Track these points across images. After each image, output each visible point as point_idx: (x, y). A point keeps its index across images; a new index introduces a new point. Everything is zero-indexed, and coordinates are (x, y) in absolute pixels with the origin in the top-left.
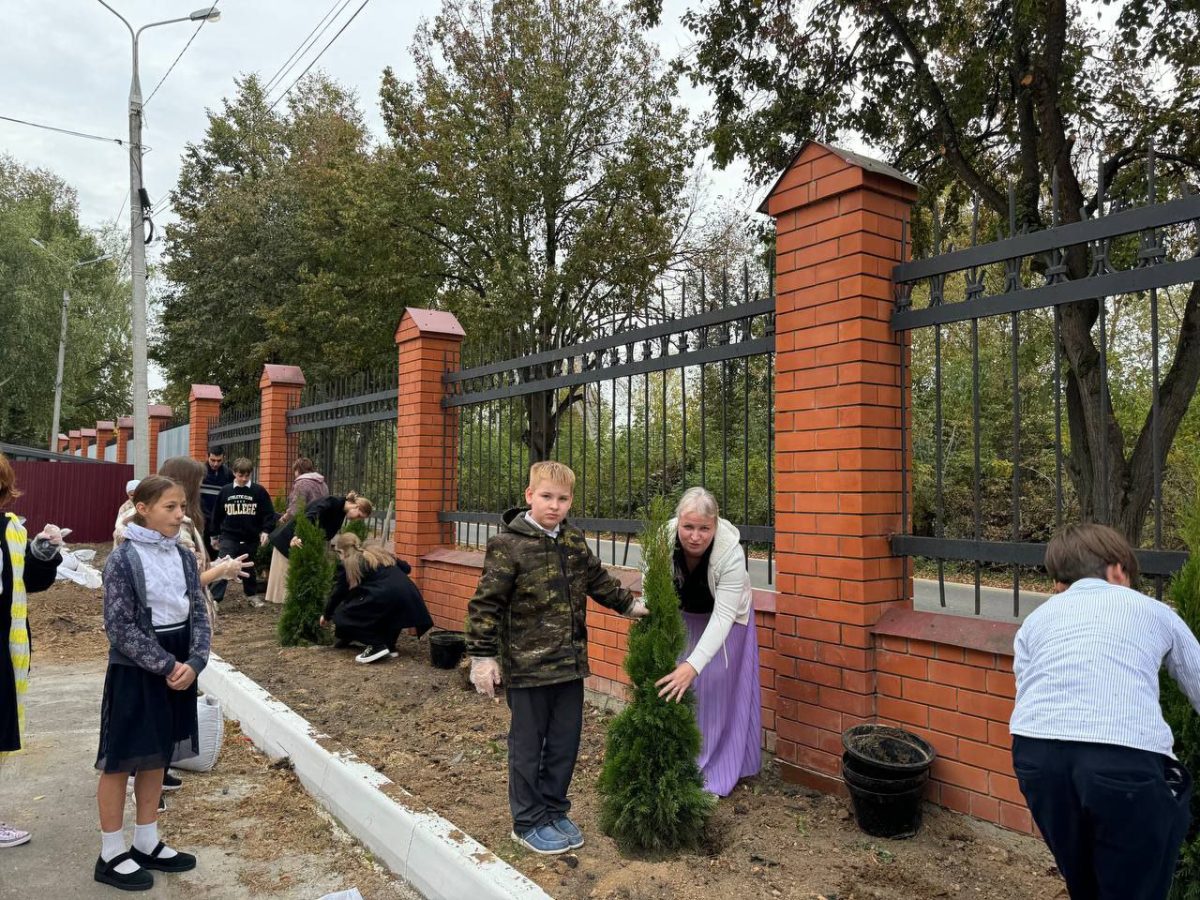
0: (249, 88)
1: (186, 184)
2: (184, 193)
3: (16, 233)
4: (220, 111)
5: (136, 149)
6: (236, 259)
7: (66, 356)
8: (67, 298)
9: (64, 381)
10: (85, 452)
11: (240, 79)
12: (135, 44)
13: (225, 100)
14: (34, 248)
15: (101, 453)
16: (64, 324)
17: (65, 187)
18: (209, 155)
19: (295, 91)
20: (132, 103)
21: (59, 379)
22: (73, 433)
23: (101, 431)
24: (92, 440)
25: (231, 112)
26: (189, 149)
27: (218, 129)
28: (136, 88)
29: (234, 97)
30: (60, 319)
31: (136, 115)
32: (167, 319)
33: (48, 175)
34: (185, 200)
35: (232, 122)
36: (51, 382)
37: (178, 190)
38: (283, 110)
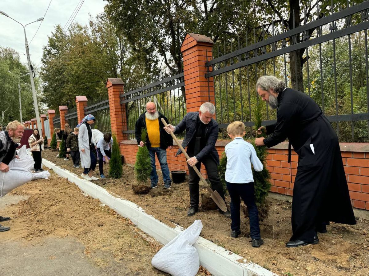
0: (58, 28)
1: (45, 56)
2: (44, 58)
3: (3, 70)
4: (51, 36)
5: (28, 55)
6: (57, 78)
7: (22, 102)
8: (19, 86)
9: (22, 109)
10: (29, 127)
11: (55, 26)
12: (25, 30)
13: (52, 32)
14: (8, 74)
15: (33, 127)
16: (20, 93)
17: (15, 52)
18: (50, 48)
19: (70, 28)
20: (26, 44)
21: (21, 108)
22: (26, 122)
23: (32, 121)
24: (30, 124)
25: (54, 35)
26: (44, 47)
27: (51, 41)
28: (26, 41)
29: (54, 31)
30: (18, 92)
31: (27, 47)
32: (44, 91)
33: (10, 49)
34: (45, 60)
35: (54, 38)
36: (18, 109)
37: (43, 58)
38: (68, 34)
